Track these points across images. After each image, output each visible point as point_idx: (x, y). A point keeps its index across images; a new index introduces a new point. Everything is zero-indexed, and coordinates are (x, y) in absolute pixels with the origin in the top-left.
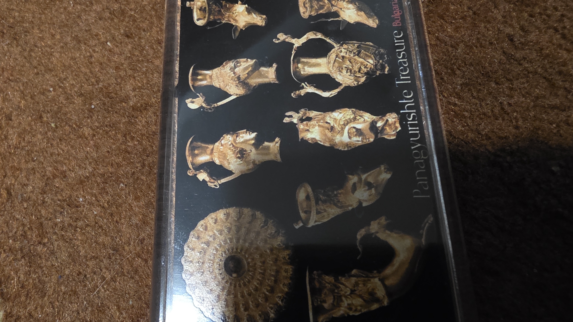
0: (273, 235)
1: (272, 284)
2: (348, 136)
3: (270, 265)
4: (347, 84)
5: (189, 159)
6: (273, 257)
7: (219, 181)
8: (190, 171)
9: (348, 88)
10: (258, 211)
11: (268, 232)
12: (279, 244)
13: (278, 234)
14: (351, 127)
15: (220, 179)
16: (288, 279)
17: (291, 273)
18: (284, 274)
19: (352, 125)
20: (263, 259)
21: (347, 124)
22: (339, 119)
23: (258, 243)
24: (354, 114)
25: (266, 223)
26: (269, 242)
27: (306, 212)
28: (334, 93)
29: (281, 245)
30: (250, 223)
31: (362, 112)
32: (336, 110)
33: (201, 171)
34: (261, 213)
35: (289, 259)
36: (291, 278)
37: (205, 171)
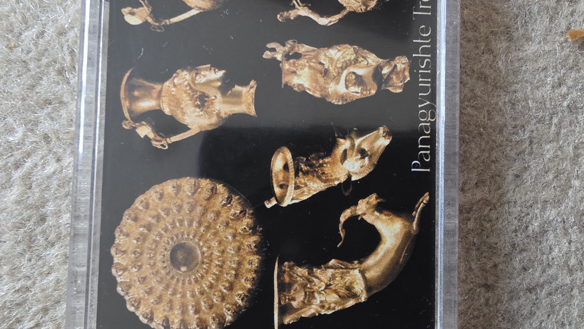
0: (238, 216)
1: (232, 279)
2: (346, 84)
3: (230, 255)
4: (352, 8)
5: (125, 104)
6: (235, 244)
7: (168, 139)
8: (127, 122)
9: (352, 14)
10: (220, 183)
11: (231, 212)
12: (245, 228)
13: (245, 214)
14: (350, 73)
15: (169, 137)
16: (253, 273)
17: (256, 265)
18: (248, 266)
19: (352, 69)
20: (223, 248)
21: (346, 68)
22: (336, 59)
23: (218, 227)
24: (356, 53)
25: (229, 200)
26: (231, 225)
27: (281, 186)
28: (334, 19)
29: (247, 229)
30: (209, 199)
31: (366, 50)
32: (334, 46)
33: (143, 122)
34: (224, 186)
35: (255, 247)
36: (256, 272)
37: (149, 123)
